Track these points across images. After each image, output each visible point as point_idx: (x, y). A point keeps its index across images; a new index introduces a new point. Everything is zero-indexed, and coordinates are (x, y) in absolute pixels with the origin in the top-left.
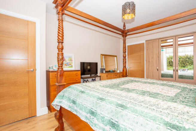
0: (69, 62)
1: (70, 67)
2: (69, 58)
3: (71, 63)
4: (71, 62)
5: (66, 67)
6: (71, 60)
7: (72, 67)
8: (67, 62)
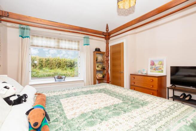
0: (159, 66)
1: (160, 72)
2: (160, 62)
3: (161, 68)
4: (162, 66)
5: (155, 72)
6: (162, 64)
7: (163, 72)
8: (157, 66)
